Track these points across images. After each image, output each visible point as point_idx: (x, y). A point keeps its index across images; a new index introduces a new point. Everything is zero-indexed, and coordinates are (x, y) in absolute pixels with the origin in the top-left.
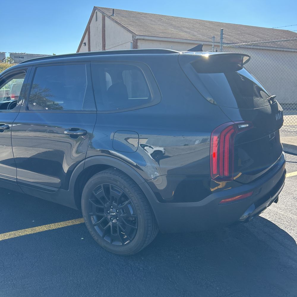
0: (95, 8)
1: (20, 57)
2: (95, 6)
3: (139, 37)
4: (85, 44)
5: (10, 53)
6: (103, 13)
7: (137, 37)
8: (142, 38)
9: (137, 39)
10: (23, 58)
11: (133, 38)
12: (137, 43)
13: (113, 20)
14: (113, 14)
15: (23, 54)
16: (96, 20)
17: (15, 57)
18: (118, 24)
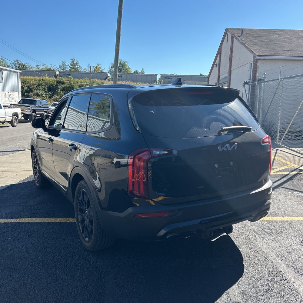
0: (227, 30)
1: (169, 78)
2: (227, 28)
3: (259, 57)
4: (216, 65)
5: (161, 75)
6: (232, 34)
7: (257, 57)
8: (263, 57)
9: (257, 60)
10: (171, 78)
11: (253, 58)
12: (257, 63)
13: (239, 41)
14: (242, 34)
15: (172, 75)
16: (227, 42)
17: (165, 78)
18: (243, 45)
